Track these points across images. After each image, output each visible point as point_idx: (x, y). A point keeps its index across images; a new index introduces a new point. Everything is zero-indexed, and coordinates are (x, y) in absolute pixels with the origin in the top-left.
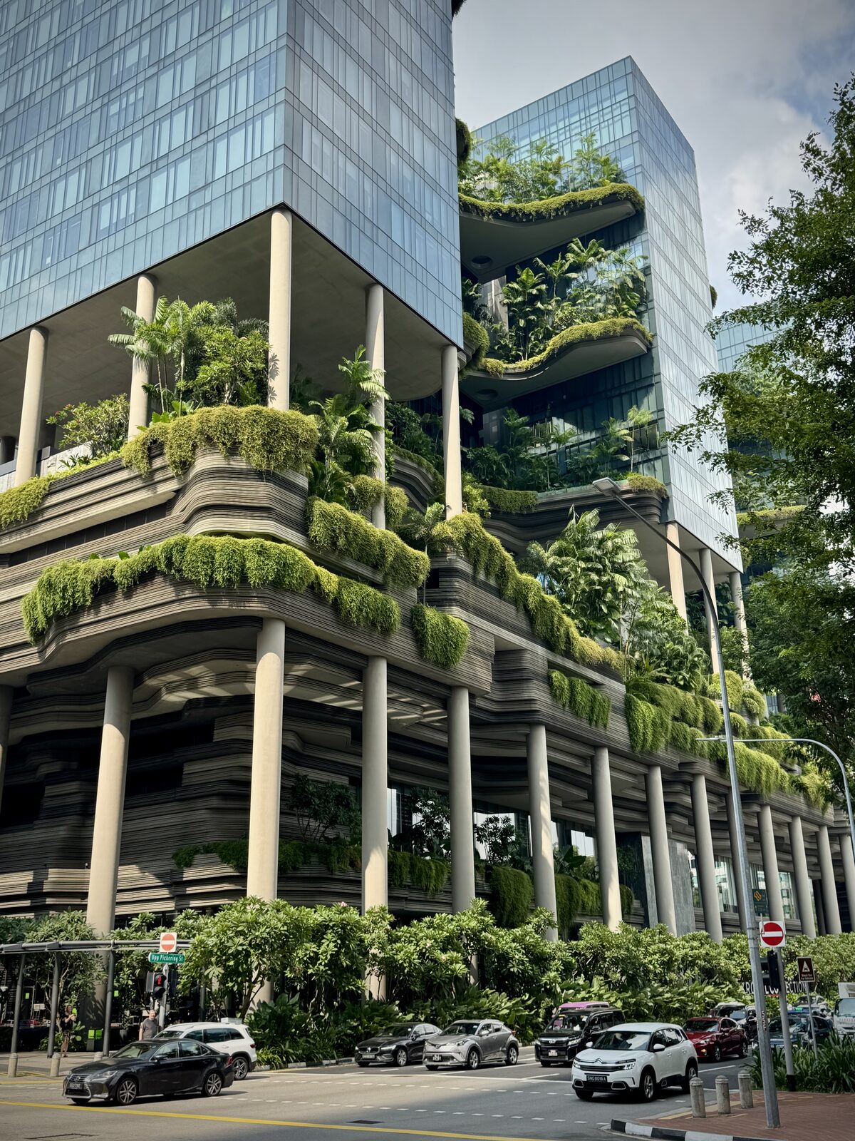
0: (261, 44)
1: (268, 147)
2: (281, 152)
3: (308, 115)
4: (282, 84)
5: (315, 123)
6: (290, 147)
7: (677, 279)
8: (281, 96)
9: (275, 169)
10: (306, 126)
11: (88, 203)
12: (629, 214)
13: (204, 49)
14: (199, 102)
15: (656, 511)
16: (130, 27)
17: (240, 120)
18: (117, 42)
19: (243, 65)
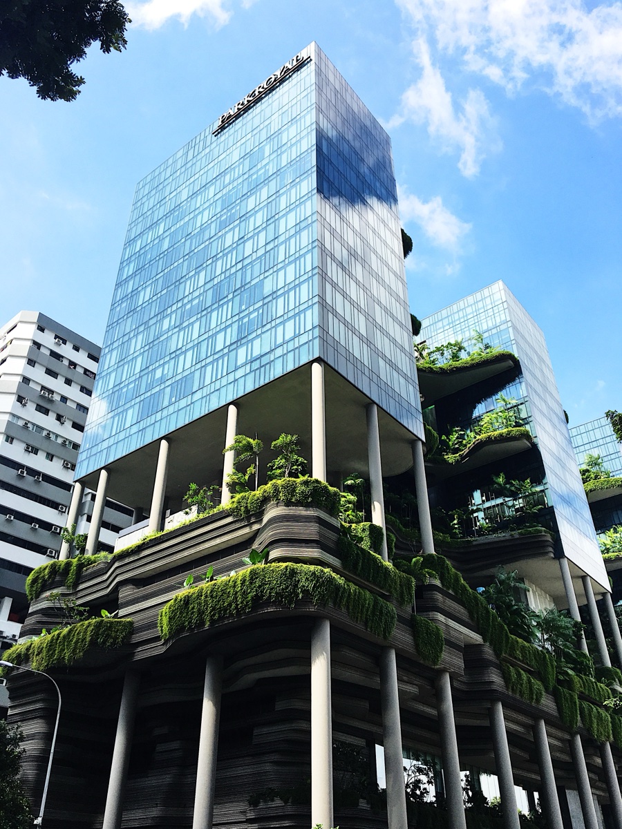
0: (302, 273)
1: (309, 327)
2: (317, 330)
3: (331, 309)
4: (316, 292)
5: (335, 314)
6: (323, 327)
7: (544, 404)
8: (316, 299)
9: (314, 339)
10: (330, 315)
11: (199, 366)
12: (510, 367)
13: (267, 279)
14: (265, 307)
15: (551, 549)
16: (224, 270)
17: (291, 314)
18: (216, 279)
19: (292, 285)
